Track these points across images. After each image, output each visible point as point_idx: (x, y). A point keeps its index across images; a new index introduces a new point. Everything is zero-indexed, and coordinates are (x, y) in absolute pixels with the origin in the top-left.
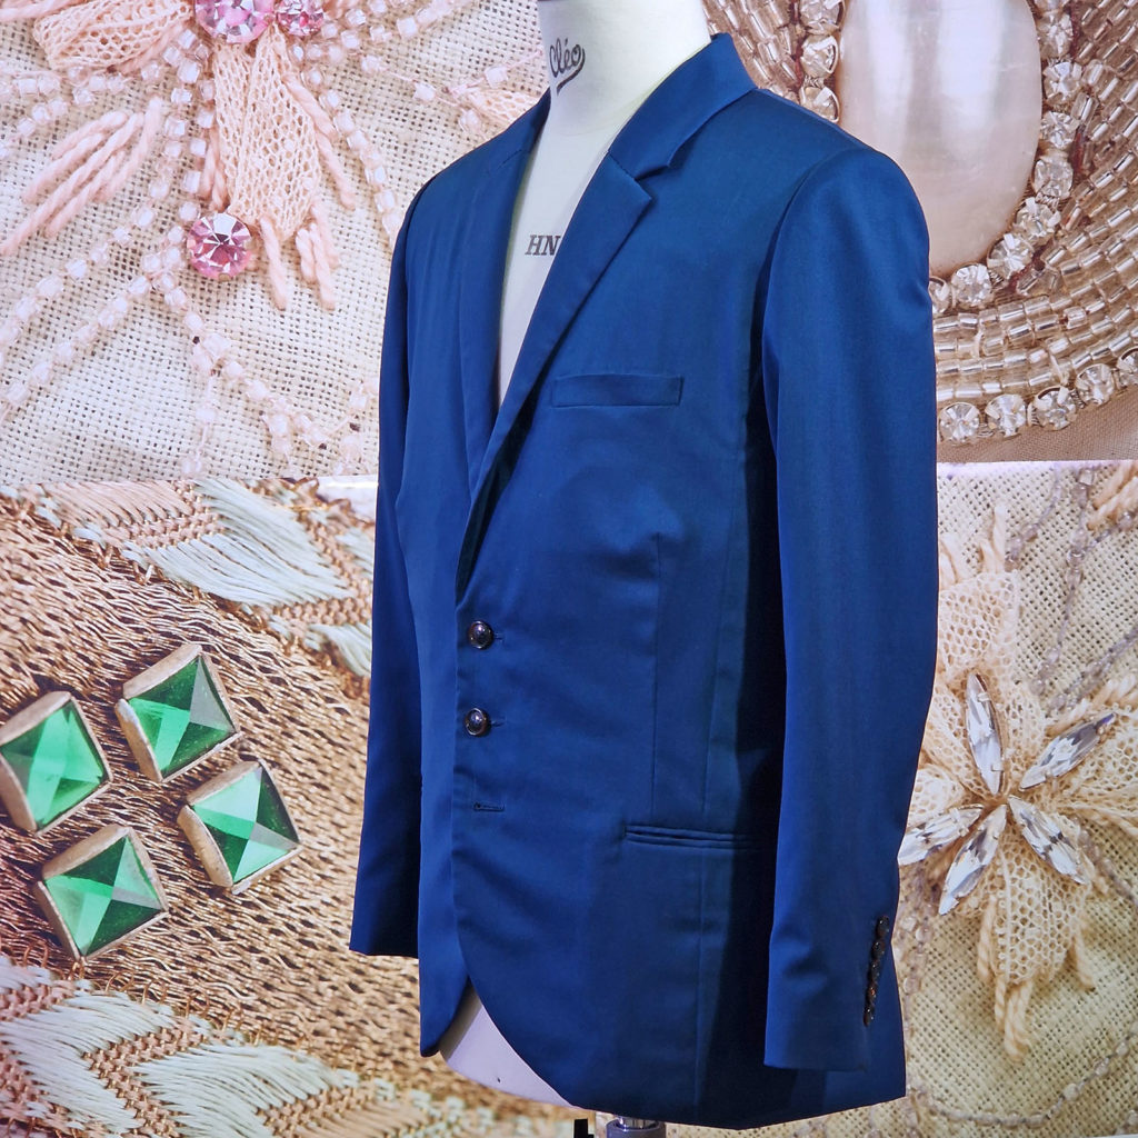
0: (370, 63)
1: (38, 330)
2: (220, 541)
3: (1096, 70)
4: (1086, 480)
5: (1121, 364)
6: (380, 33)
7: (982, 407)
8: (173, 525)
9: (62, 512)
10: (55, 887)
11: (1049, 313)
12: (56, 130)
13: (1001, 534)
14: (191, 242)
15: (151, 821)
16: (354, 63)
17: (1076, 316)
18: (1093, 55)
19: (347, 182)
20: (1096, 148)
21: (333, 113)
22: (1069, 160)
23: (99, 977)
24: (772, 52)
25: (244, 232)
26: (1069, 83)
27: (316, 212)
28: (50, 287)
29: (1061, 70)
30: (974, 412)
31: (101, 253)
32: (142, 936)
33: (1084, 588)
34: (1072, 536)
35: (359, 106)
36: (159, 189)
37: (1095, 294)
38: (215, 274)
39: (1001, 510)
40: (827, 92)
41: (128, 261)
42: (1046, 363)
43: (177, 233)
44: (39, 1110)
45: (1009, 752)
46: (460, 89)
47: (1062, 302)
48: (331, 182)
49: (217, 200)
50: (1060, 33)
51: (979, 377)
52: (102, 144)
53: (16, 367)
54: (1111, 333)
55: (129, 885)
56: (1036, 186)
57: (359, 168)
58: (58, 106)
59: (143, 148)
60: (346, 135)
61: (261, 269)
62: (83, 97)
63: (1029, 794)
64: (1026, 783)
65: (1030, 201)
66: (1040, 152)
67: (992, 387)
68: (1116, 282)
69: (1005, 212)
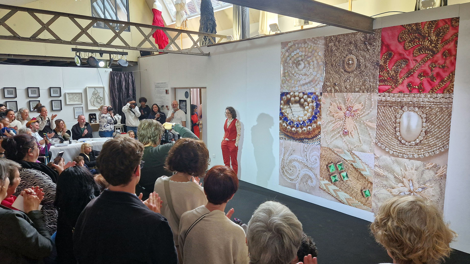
2: (344, 154)
3: (428, 124)
4: (425, 164)
5: (430, 153)
7: (413, 155)
8: (341, 153)
9: (333, 150)
12: (334, 123)
13: (414, 167)
14: (343, 132)
15: (338, 174)
17: (425, 148)
18: (428, 122)
20: (428, 132)
22: (425, 132)
23: (334, 184)
24: (393, 120)
26: (425, 125)
27: (353, 130)
30: (412, 155)
31: (337, 132)
32: (337, 182)
33: (424, 174)
34: (423, 169)
36: (341, 127)
37: (427, 146)
38: (345, 134)
39: (414, 165)
40: (399, 124)
41: (339, 133)
42: (421, 152)
44: (330, 193)
45: (414, 188)
46: (365, 122)
47: (423, 146)
48: (354, 128)
49: (346, 129)
50: (424, 120)
51: (413, 152)
52: (338, 124)
53: (331, 139)
54: (429, 150)
55: (336, 178)
57: (356, 127)
58: (335, 121)
59: (341, 124)
60: (355, 124)
61: (348, 134)
62: (337, 120)
63: (416, 192)
64: (416, 191)
65: (420, 136)
66: (421, 131)
68: (430, 145)
69: (417, 137)
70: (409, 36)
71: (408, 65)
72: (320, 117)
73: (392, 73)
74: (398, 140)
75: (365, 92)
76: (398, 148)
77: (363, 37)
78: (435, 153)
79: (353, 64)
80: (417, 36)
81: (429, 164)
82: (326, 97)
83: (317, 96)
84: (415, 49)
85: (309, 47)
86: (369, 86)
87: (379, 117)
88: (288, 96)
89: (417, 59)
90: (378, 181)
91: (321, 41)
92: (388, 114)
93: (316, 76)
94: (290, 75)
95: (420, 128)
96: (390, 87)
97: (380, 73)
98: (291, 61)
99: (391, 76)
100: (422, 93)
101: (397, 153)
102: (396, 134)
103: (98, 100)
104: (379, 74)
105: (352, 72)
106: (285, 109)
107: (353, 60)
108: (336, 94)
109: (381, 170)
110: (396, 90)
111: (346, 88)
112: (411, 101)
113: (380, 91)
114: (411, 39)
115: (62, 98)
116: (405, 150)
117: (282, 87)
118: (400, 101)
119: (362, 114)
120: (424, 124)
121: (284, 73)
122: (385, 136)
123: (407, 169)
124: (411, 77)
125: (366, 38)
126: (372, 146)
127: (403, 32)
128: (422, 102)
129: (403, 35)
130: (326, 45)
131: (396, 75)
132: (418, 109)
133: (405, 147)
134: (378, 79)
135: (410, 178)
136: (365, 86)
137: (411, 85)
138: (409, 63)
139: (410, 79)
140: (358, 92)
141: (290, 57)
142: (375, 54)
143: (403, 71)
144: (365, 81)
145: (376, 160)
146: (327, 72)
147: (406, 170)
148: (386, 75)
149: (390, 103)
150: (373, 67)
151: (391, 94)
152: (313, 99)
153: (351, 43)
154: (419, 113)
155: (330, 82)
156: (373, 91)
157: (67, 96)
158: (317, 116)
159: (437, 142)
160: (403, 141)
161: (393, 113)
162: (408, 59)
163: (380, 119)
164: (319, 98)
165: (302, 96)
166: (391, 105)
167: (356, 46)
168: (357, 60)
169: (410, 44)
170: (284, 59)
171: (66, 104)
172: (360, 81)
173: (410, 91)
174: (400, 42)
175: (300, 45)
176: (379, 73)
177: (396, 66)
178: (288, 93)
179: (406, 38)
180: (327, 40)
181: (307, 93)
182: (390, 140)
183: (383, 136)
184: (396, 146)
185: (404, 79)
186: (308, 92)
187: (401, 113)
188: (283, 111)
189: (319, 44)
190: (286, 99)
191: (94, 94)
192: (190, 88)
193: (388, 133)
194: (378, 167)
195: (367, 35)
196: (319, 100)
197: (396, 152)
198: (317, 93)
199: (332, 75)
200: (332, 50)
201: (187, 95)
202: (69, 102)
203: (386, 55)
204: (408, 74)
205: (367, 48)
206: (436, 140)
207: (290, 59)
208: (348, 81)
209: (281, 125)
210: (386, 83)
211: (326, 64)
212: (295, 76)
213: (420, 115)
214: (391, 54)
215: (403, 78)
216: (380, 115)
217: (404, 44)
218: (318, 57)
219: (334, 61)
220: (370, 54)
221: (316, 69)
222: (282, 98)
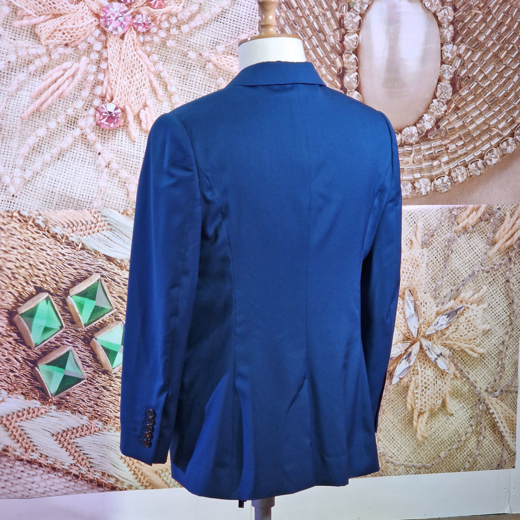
0: (170, 43)
1: (36, 149)
2: (108, 234)
3: (463, 47)
4: (454, 213)
5: (470, 166)
6: (174, 31)
7: (413, 183)
8: (90, 227)
9: (46, 222)
10: (43, 370)
11: (441, 146)
12: (44, 69)
13: (420, 234)
14: (98, 115)
15: (80, 344)
16: (164, 43)
17: (452, 147)
18: (462, 41)
19: (160, 91)
20: (462, 79)
21: (155, 63)
22: (451, 84)
23: (59, 405)
24: (332, 40)
25: (119, 111)
26: (452, 53)
27: (148, 103)
28: (42, 132)
29: (449, 47)
30: (410, 185)
31: (62, 119)
32: (76, 389)
33: (453, 256)
34: (448, 235)
35: (166, 60)
36: (85, 93)
37: (460, 138)
38: (107, 128)
39: (420, 224)
40: (354, 56)
41: (72, 122)
42: (440, 166)
43: (92, 111)
44: (35, 456)
45: (421, 321)
46: (206, 54)
47: (447, 141)
48: (154, 91)
49: (108, 98)
50: (449, 33)
51: (412, 171)
52: (62, 75)
53: (28, 164)
54: (466, 154)
55: (71, 369)
56: (437, 94)
57: (165, 86)
58: (45, 60)
59: (79, 77)
60: (160, 72)
61: (126, 125)
62: (55, 56)
63: (429, 337)
64: (428, 333)
65: (435, 101)
66: (439, 81)
67: (417, 175)
68: (469, 134)
69: (424, 105)
78: (485, 165)
119: (192, 18)
120: (449, 50)
159: (493, 117)
206: (489, 109)
213: (433, 9)
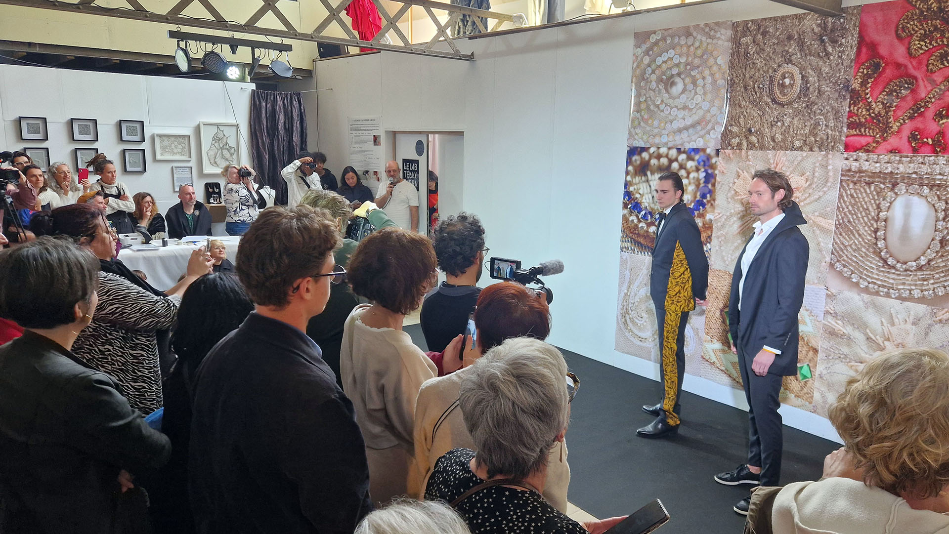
4: (935, 311)
7: (910, 291)
11: (930, 274)
13: (911, 318)
17: (937, 276)
22: (940, 242)
24: (873, 214)
26: (942, 226)
29: (941, 223)
30: (908, 292)
34: (929, 322)
37: (942, 272)
39: (912, 313)
40: (884, 223)
42: (928, 285)
47: (934, 272)
50: (941, 215)
51: (910, 285)
56: (931, 247)
65: (929, 250)
66: (933, 240)
67: (913, 287)
69: (922, 252)
70: (922, 25)
71: (913, 91)
72: (712, 205)
73: (877, 109)
74: (881, 257)
75: (816, 149)
76: (878, 275)
77: (819, 25)
79: (791, 85)
80: (939, 26)
81: (944, 311)
82: (728, 159)
83: (709, 158)
84: (932, 55)
85: (697, 44)
86: (825, 138)
87: (841, 206)
88: (645, 155)
89: (936, 79)
90: (829, 345)
91: (723, 31)
92: (861, 200)
93: (708, 111)
94: (652, 107)
95: (930, 232)
96: (870, 140)
97: (852, 108)
98: (654, 77)
99: (876, 114)
100: (940, 154)
101: (876, 287)
102: (876, 244)
103: (225, 152)
104: (848, 109)
105: (790, 103)
106: (636, 184)
107: (792, 77)
108: (750, 152)
109: (839, 322)
110: (885, 146)
111: (773, 140)
112: (915, 173)
113: (848, 148)
114: (925, 31)
115: (145, 146)
116: (893, 279)
117: (631, 136)
118: (891, 172)
119: (805, 199)
120: (941, 224)
121: (638, 104)
122: (852, 248)
123: (896, 320)
124: (920, 119)
125: (823, 26)
126: (822, 269)
127: (907, 16)
128: (940, 174)
129: (908, 23)
130: (736, 41)
131: (887, 113)
132: (928, 191)
133: (894, 273)
134: (845, 120)
135: (900, 341)
136: (815, 135)
137: (919, 137)
138: (918, 86)
139: (918, 123)
140: (800, 149)
141: (653, 66)
142: (843, 64)
143: (903, 104)
144: (817, 124)
145: (829, 300)
146: (733, 103)
147: (893, 324)
148: (864, 113)
149: (869, 177)
150: (837, 95)
151: (872, 156)
152: (699, 163)
153: (790, 38)
154: (930, 200)
155: (740, 126)
156: (833, 147)
157: (157, 140)
158: (705, 201)
160: (891, 261)
161: (874, 199)
162: (916, 78)
163: (843, 209)
164: (713, 161)
165: (674, 157)
166: (870, 180)
167: (801, 44)
168: (803, 77)
169: (922, 43)
170: (638, 72)
171: (155, 159)
172: (805, 126)
173: (915, 151)
174: (899, 38)
175: (676, 40)
176: (850, 107)
177: (887, 92)
178: (644, 149)
179: (913, 30)
180: (739, 29)
181: (686, 149)
182: (862, 257)
183: (849, 248)
184: (875, 271)
185: (904, 121)
186: (688, 146)
187: (892, 197)
188: (631, 189)
189: (719, 39)
190: (638, 162)
191: (216, 139)
192: (427, 133)
193: (859, 242)
194: (834, 315)
195: (828, 22)
196: (713, 167)
197: (874, 283)
198: (708, 151)
199: (744, 110)
200: (746, 53)
201: (420, 148)
202: (162, 154)
203: (868, 68)
204: (913, 110)
205: (825, 50)
207: (653, 72)
208: (779, 124)
209: (625, 219)
210: (863, 130)
211: (732, 84)
212: (663, 111)
213: (933, 203)
214: (878, 65)
215: (902, 121)
216: (845, 202)
217: (909, 43)
218: (715, 68)
219: (751, 77)
220: (830, 65)
221: (709, 96)
222: (631, 159)
